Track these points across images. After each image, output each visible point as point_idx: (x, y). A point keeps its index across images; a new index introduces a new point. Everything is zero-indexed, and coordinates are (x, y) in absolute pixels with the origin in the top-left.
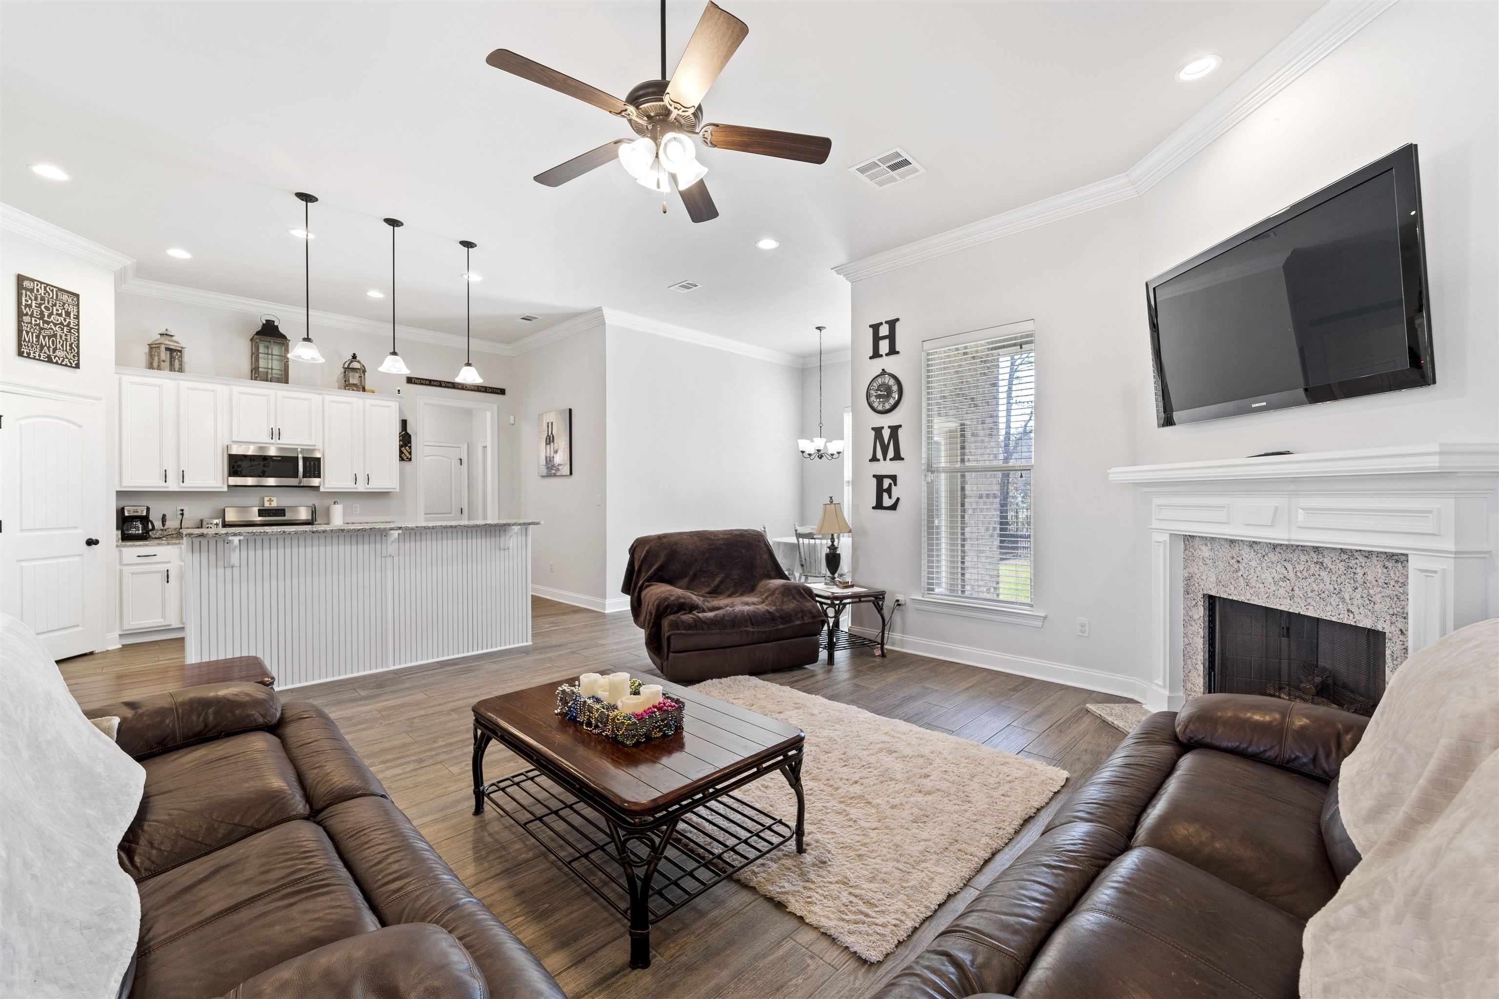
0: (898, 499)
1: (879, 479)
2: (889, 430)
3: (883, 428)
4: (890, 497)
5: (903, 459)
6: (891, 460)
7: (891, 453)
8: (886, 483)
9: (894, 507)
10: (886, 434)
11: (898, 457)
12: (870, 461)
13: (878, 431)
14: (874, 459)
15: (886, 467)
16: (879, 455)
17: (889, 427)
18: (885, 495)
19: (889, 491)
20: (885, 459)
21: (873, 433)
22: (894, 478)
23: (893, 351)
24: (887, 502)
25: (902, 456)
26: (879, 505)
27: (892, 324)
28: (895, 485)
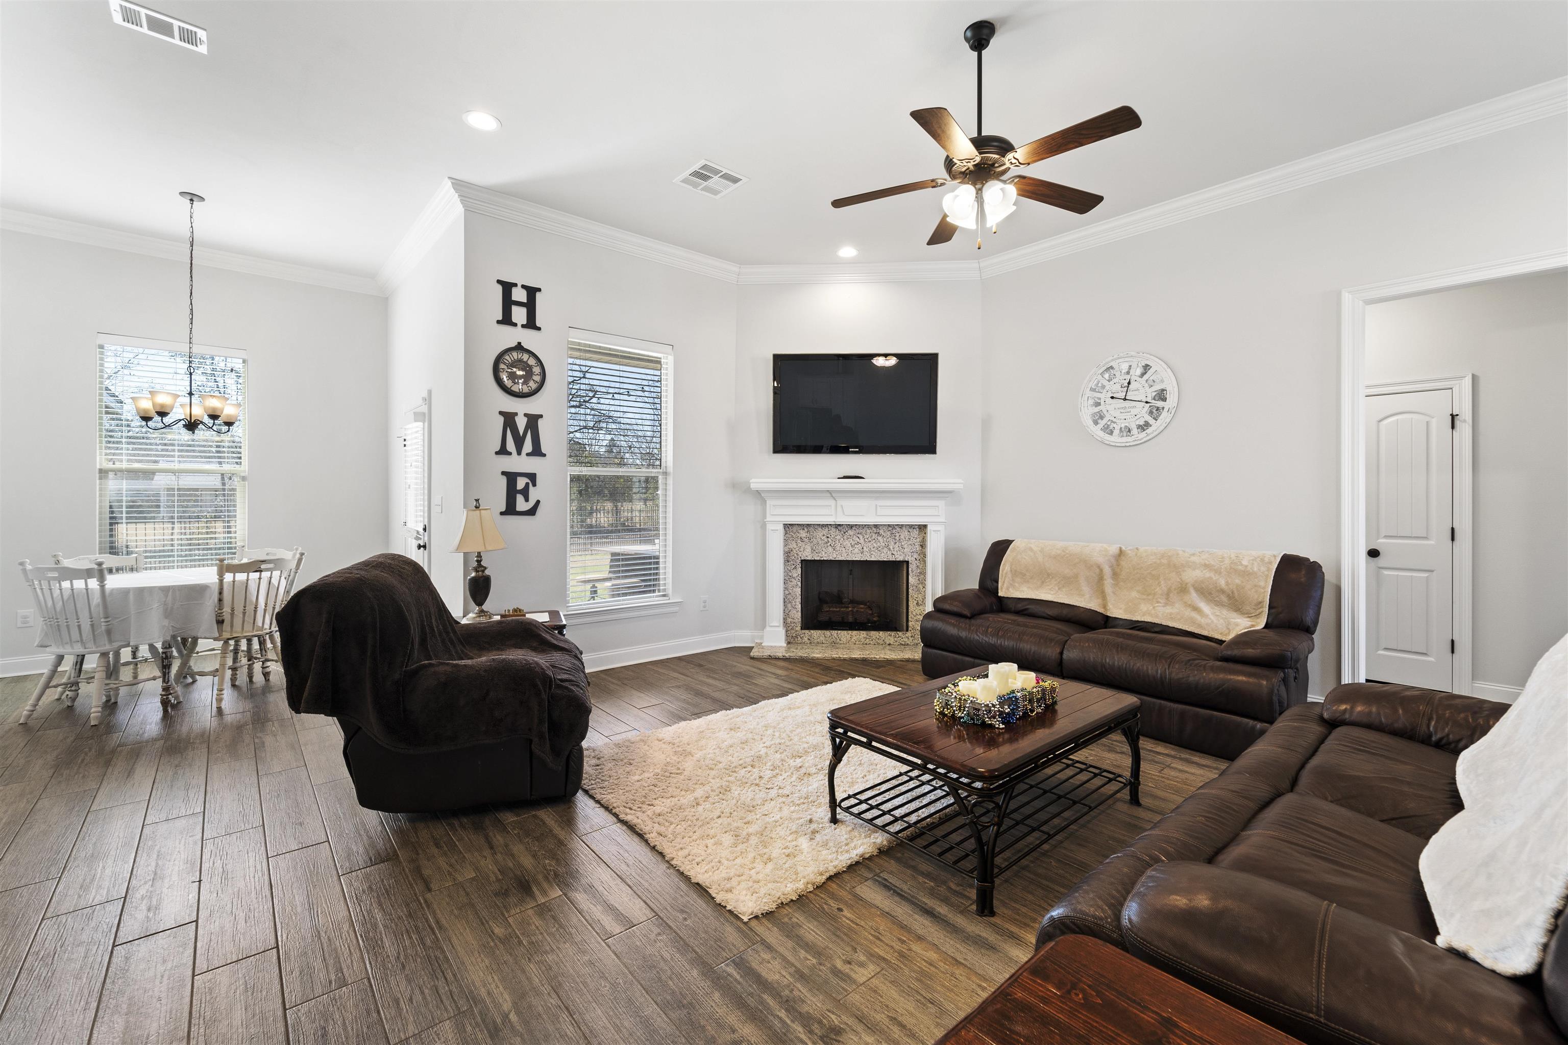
0: (538, 502)
1: (511, 477)
2: (525, 419)
3: (516, 414)
4: (527, 500)
5: (544, 455)
6: (528, 455)
7: (528, 446)
8: (521, 483)
9: (532, 512)
10: (521, 423)
11: (537, 451)
12: (497, 453)
13: (509, 419)
14: (503, 451)
15: (520, 463)
16: (511, 445)
17: (526, 415)
18: (520, 498)
19: (525, 492)
20: (519, 453)
21: (502, 419)
22: (532, 477)
23: (531, 324)
24: (521, 504)
25: (543, 451)
26: (510, 510)
27: (532, 292)
28: (534, 485)
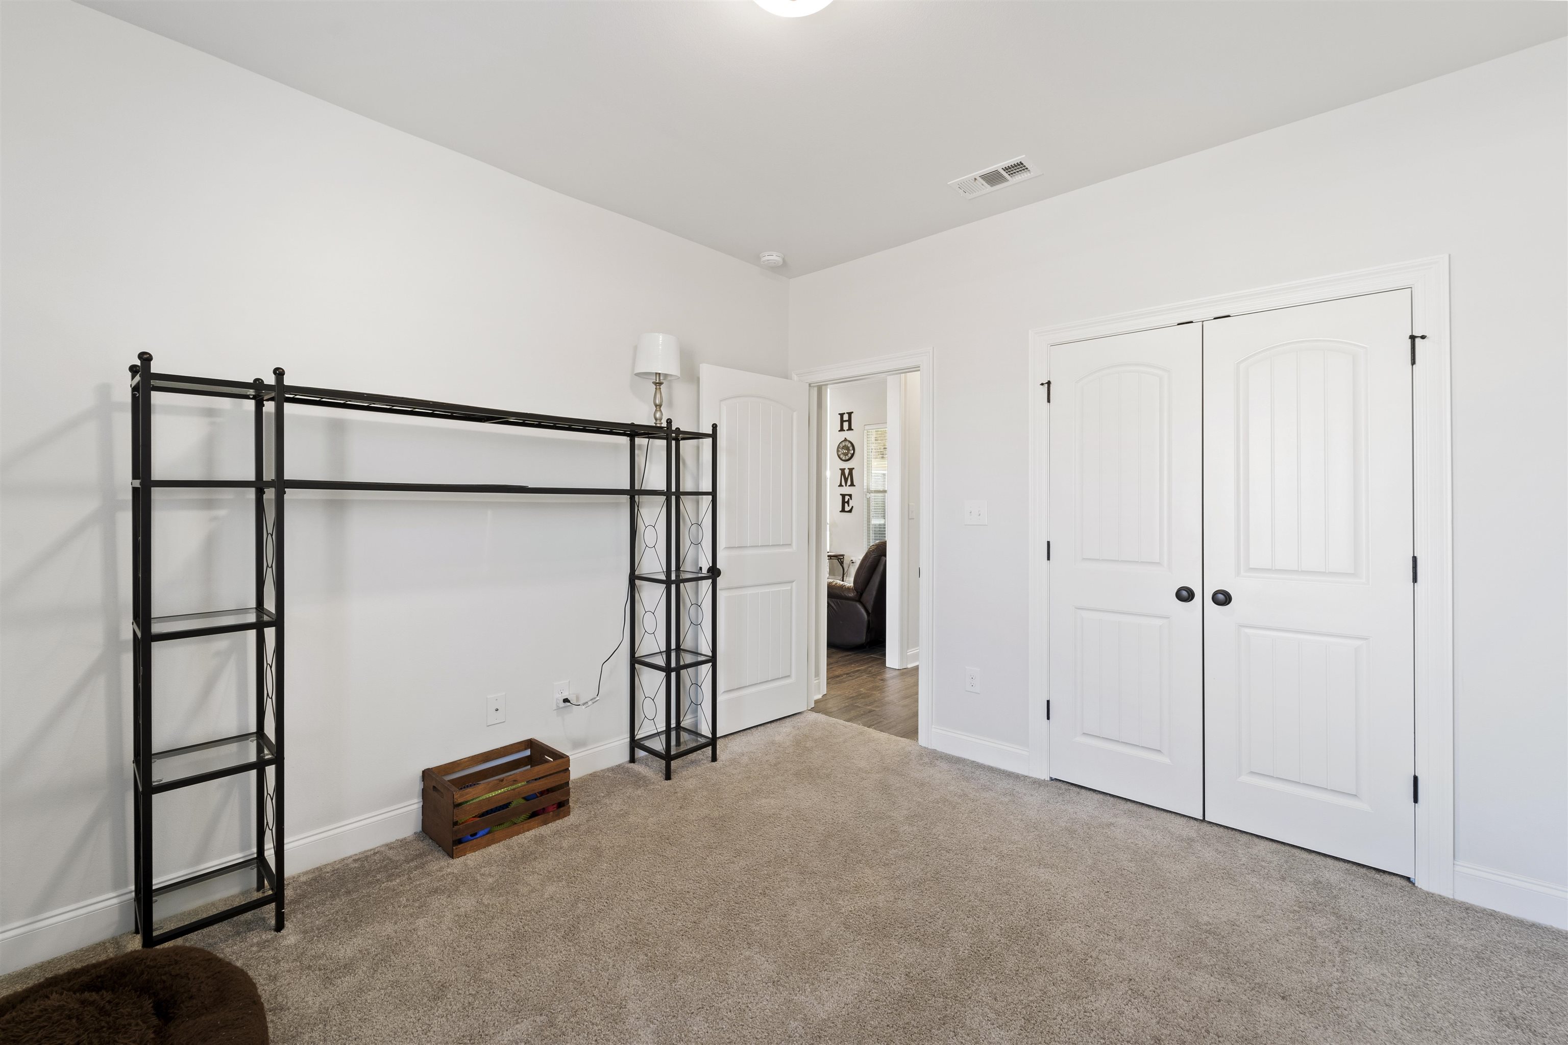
0: (852, 507)
1: (843, 496)
2: (848, 470)
3: (845, 469)
4: (849, 506)
5: (855, 486)
6: (849, 486)
7: (849, 483)
8: (847, 498)
9: (850, 511)
10: (847, 472)
11: (852, 485)
12: (839, 486)
13: (843, 470)
14: (841, 485)
15: (846, 490)
16: (843, 483)
17: (848, 469)
18: (846, 505)
19: (848, 502)
20: (846, 486)
21: (840, 471)
22: (850, 496)
23: (850, 429)
24: (847, 508)
25: (855, 484)
26: (843, 510)
27: (850, 414)
28: (851, 499)
